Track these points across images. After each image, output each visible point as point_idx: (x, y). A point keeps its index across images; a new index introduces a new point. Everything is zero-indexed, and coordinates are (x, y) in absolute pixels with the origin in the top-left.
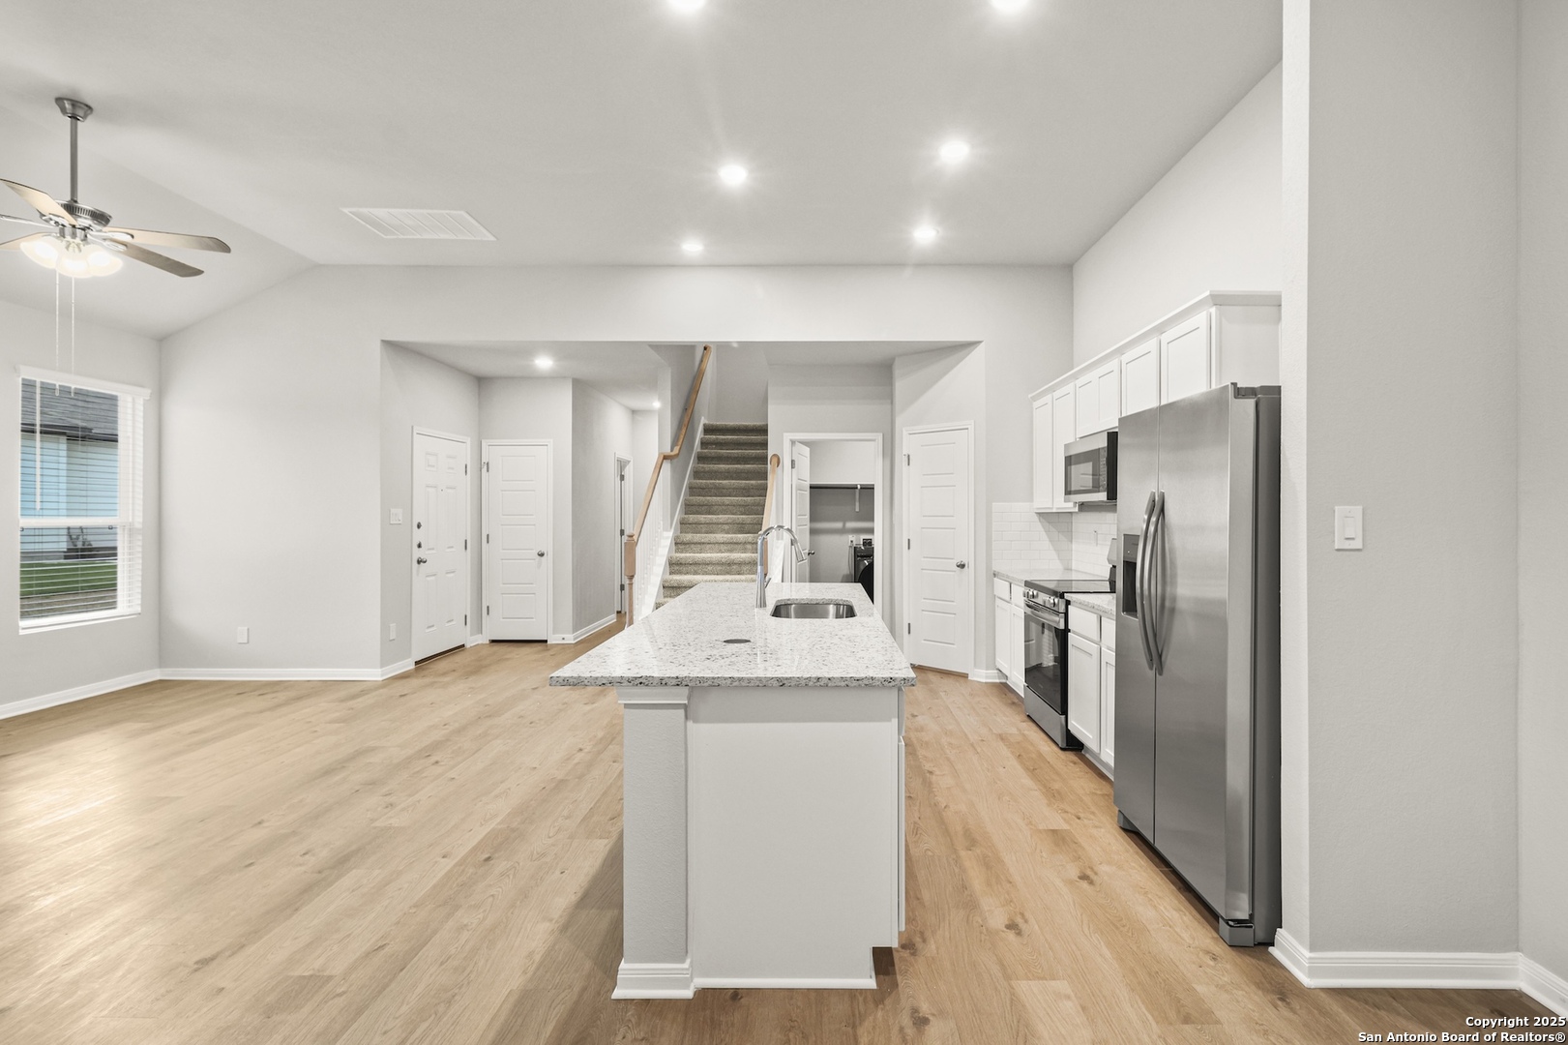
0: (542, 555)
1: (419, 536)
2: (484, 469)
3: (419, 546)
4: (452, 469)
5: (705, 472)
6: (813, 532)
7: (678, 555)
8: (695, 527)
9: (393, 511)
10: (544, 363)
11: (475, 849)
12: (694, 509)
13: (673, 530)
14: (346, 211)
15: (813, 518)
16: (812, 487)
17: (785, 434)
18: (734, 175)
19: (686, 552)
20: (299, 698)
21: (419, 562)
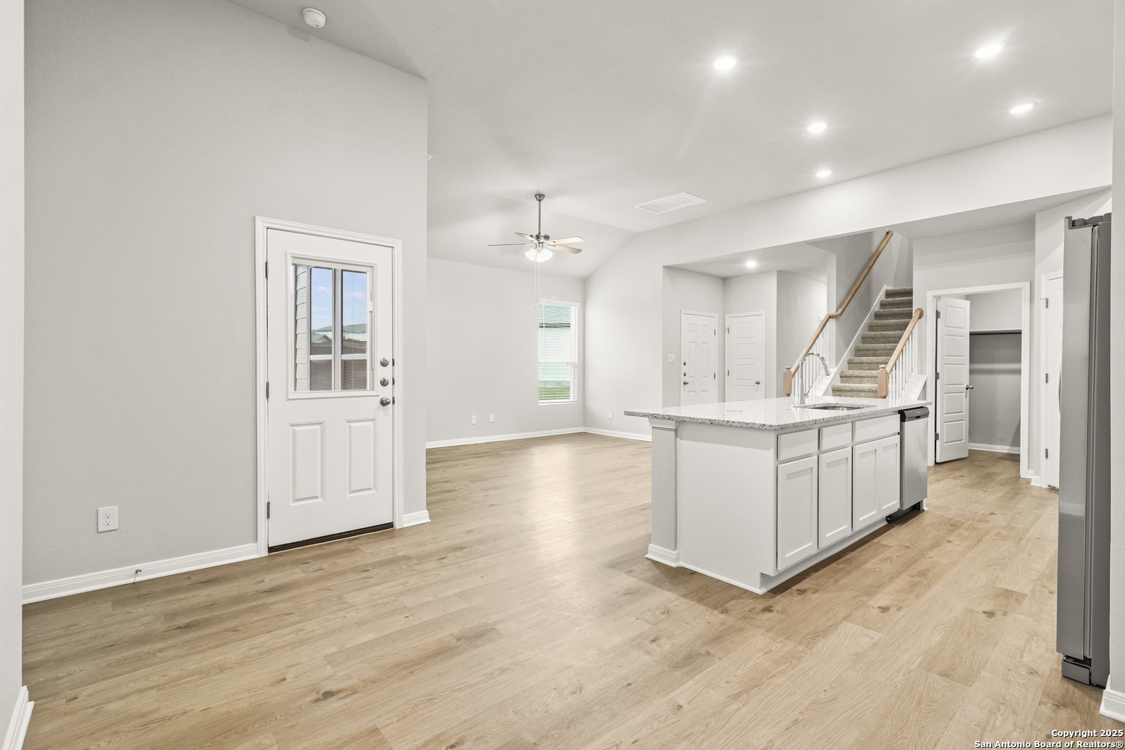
0: (758, 383)
1: (684, 369)
2: (727, 332)
3: (685, 375)
4: (706, 332)
5: (877, 326)
6: (972, 372)
7: (843, 384)
8: (860, 365)
9: (669, 355)
10: (751, 264)
11: (642, 505)
12: (860, 352)
13: (837, 368)
14: (637, 207)
15: (972, 360)
16: (972, 334)
17: (928, 292)
18: (817, 128)
19: (849, 383)
20: (625, 445)
21: (685, 384)
